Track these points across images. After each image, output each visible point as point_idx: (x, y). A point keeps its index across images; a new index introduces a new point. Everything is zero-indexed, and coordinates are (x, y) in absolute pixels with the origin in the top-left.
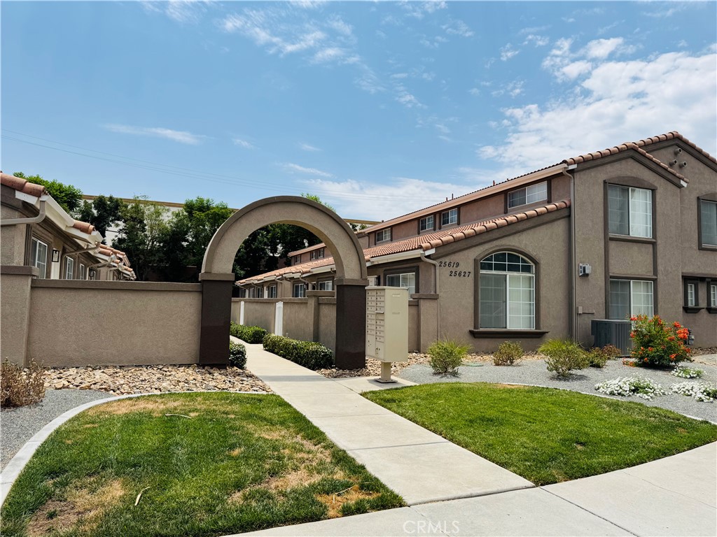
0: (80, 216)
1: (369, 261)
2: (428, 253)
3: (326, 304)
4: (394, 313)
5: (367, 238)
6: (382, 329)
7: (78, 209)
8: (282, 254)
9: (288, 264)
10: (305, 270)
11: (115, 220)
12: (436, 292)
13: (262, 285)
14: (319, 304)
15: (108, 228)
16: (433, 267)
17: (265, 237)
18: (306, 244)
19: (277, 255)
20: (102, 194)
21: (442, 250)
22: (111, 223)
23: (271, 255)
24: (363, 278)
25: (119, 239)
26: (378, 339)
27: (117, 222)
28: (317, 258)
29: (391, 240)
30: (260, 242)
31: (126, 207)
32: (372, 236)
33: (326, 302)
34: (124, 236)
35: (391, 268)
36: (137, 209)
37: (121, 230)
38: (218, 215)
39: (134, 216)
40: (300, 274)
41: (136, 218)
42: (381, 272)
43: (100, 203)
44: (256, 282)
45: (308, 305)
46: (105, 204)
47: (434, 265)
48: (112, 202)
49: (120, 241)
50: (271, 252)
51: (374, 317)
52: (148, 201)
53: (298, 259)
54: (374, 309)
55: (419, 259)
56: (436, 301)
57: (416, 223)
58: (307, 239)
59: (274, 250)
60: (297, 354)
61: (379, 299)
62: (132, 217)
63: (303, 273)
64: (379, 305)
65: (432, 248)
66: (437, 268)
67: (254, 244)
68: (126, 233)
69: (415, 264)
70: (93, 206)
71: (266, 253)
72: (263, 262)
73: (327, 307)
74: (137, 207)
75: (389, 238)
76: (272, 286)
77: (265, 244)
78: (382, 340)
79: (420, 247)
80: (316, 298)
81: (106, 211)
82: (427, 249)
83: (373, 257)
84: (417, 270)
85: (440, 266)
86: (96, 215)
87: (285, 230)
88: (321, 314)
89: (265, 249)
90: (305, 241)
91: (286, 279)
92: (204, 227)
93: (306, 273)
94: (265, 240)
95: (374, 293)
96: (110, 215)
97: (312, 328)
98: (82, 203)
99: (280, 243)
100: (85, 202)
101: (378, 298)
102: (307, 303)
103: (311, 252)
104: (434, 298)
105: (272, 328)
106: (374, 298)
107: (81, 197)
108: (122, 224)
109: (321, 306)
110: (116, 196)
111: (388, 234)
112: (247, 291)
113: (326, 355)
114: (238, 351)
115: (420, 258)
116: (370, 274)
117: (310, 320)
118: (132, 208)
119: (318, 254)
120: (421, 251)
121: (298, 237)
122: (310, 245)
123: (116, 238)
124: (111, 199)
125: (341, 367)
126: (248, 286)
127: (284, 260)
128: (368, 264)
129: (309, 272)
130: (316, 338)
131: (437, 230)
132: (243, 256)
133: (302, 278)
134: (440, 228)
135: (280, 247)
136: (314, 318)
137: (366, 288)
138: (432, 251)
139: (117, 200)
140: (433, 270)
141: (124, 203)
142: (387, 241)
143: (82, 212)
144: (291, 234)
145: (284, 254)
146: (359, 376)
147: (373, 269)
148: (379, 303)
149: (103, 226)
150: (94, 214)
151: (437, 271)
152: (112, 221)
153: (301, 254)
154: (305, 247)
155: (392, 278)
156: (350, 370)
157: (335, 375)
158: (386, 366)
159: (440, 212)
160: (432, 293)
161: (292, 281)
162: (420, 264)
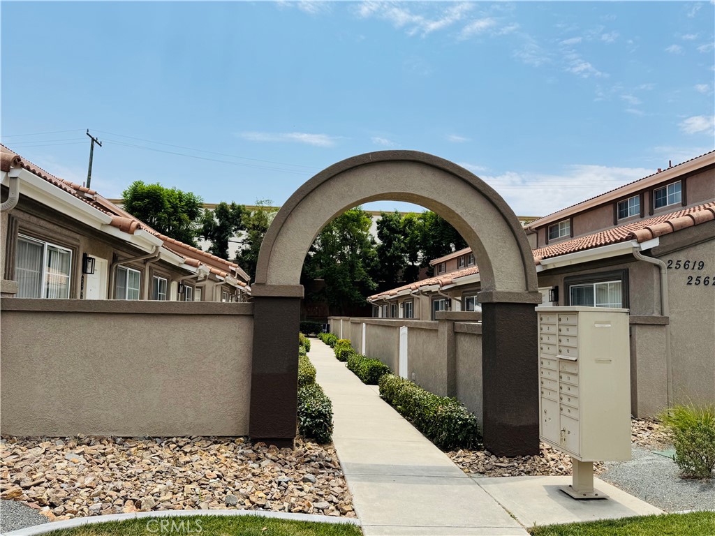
0: (202, 226)
1: (539, 264)
2: (645, 246)
3: (465, 334)
4: (598, 361)
5: (535, 235)
6: (573, 392)
7: (199, 218)
8: (423, 262)
9: (431, 275)
10: (445, 281)
11: (238, 229)
12: (662, 313)
13: (396, 300)
14: (456, 333)
15: (230, 239)
16: (655, 271)
17: (403, 242)
18: (453, 249)
19: (417, 264)
20: (224, 201)
21: (670, 241)
22: (234, 233)
23: (410, 263)
24: (531, 289)
25: (243, 250)
26: (565, 411)
27: (240, 231)
28: (466, 266)
29: (572, 236)
30: (396, 249)
31: (249, 214)
32: (542, 233)
33: (465, 330)
34: (248, 247)
35: (577, 273)
36: (260, 217)
37: (244, 240)
38: (348, 217)
39: (256, 223)
40: (439, 286)
41: (258, 226)
42: (560, 281)
43: (222, 210)
44: (388, 297)
45: (439, 333)
46: (227, 212)
47: (659, 267)
48: (234, 209)
49: (244, 252)
50: (410, 261)
51: (554, 366)
52: (271, 207)
53: (443, 267)
54: (554, 350)
55: (629, 258)
56: (664, 329)
57: (611, 208)
58: (453, 242)
59: (414, 258)
60: (420, 415)
61: (564, 332)
62: (254, 225)
63: (443, 285)
64: (564, 342)
65: (653, 237)
66: (663, 271)
67: (389, 252)
68: (250, 243)
69: (621, 267)
70: (215, 214)
71: (404, 262)
72: (401, 273)
73: (467, 339)
74: (260, 213)
75: (567, 234)
76: (408, 302)
77: (403, 251)
78: (573, 414)
79: (632, 237)
80: (450, 324)
81: (228, 219)
82: (645, 239)
83: (545, 258)
84: (625, 277)
85: (669, 268)
86: (218, 224)
87: (425, 232)
88: (460, 350)
89: (401, 257)
90: (451, 245)
91: (423, 293)
92: (332, 232)
93: (447, 284)
94: (403, 245)
95: (554, 319)
96: (232, 223)
97: (445, 372)
98: (203, 212)
99: (420, 248)
100: (206, 211)
101: (563, 329)
102: (437, 331)
103: (458, 258)
104: (661, 323)
105: (396, 364)
106: (554, 330)
107: (201, 205)
108: (245, 234)
109: (458, 337)
110: (238, 203)
111: (567, 228)
112: (380, 308)
113: (465, 424)
114: (319, 412)
115: (631, 255)
116: (542, 284)
117: (443, 360)
118: (255, 215)
119: (466, 260)
120: (634, 244)
121: (442, 240)
122: (458, 249)
123: (240, 250)
124: (233, 206)
125: (493, 451)
126: (381, 302)
127: (426, 269)
128: (539, 269)
129: (452, 283)
130: (453, 390)
131: (647, 216)
132: (376, 266)
133: (442, 291)
134: (651, 213)
135: (420, 254)
136: (448, 355)
137: (537, 309)
138: (655, 243)
139: (239, 207)
140: (656, 276)
141: (247, 210)
142: (565, 238)
143: (204, 222)
144: (433, 237)
145: (425, 263)
146: (528, 473)
147: (546, 276)
148: (564, 340)
149: (225, 236)
150: (215, 223)
151: (665, 277)
152: (235, 230)
153: (445, 262)
154: (452, 252)
155: (579, 291)
156: (511, 456)
157: (481, 469)
158: (584, 468)
159: (650, 189)
160: (656, 314)
161: (431, 296)
162: (632, 267)
